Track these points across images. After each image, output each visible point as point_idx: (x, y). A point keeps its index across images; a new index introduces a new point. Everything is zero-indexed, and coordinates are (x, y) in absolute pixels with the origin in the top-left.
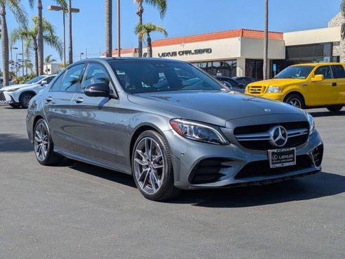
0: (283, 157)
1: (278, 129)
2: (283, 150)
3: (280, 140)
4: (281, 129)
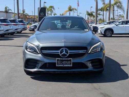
0: (64, 62)
1: (63, 49)
2: (65, 59)
3: (64, 54)
4: (65, 49)
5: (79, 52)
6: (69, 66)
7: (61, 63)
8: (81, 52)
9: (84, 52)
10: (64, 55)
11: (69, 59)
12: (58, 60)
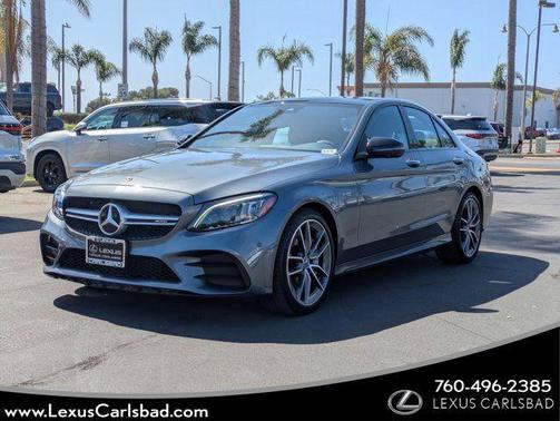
0: (104, 251)
1: (109, 207)
3: (109, 224)
4: (113, 208)
5: (153, 221)
6: (116, 264)
7: (98, 253)
8: (160, 220)
9: (169, 221)
10: (109, 228)
11: (118, 241)
12: (90, 242)
